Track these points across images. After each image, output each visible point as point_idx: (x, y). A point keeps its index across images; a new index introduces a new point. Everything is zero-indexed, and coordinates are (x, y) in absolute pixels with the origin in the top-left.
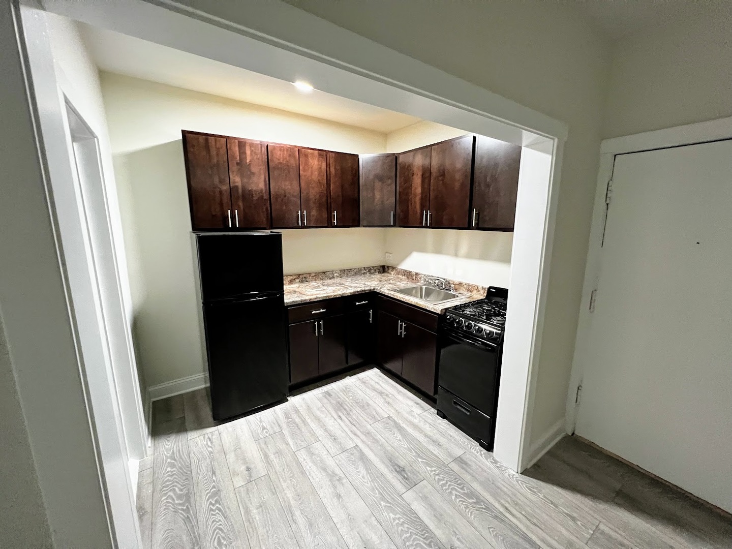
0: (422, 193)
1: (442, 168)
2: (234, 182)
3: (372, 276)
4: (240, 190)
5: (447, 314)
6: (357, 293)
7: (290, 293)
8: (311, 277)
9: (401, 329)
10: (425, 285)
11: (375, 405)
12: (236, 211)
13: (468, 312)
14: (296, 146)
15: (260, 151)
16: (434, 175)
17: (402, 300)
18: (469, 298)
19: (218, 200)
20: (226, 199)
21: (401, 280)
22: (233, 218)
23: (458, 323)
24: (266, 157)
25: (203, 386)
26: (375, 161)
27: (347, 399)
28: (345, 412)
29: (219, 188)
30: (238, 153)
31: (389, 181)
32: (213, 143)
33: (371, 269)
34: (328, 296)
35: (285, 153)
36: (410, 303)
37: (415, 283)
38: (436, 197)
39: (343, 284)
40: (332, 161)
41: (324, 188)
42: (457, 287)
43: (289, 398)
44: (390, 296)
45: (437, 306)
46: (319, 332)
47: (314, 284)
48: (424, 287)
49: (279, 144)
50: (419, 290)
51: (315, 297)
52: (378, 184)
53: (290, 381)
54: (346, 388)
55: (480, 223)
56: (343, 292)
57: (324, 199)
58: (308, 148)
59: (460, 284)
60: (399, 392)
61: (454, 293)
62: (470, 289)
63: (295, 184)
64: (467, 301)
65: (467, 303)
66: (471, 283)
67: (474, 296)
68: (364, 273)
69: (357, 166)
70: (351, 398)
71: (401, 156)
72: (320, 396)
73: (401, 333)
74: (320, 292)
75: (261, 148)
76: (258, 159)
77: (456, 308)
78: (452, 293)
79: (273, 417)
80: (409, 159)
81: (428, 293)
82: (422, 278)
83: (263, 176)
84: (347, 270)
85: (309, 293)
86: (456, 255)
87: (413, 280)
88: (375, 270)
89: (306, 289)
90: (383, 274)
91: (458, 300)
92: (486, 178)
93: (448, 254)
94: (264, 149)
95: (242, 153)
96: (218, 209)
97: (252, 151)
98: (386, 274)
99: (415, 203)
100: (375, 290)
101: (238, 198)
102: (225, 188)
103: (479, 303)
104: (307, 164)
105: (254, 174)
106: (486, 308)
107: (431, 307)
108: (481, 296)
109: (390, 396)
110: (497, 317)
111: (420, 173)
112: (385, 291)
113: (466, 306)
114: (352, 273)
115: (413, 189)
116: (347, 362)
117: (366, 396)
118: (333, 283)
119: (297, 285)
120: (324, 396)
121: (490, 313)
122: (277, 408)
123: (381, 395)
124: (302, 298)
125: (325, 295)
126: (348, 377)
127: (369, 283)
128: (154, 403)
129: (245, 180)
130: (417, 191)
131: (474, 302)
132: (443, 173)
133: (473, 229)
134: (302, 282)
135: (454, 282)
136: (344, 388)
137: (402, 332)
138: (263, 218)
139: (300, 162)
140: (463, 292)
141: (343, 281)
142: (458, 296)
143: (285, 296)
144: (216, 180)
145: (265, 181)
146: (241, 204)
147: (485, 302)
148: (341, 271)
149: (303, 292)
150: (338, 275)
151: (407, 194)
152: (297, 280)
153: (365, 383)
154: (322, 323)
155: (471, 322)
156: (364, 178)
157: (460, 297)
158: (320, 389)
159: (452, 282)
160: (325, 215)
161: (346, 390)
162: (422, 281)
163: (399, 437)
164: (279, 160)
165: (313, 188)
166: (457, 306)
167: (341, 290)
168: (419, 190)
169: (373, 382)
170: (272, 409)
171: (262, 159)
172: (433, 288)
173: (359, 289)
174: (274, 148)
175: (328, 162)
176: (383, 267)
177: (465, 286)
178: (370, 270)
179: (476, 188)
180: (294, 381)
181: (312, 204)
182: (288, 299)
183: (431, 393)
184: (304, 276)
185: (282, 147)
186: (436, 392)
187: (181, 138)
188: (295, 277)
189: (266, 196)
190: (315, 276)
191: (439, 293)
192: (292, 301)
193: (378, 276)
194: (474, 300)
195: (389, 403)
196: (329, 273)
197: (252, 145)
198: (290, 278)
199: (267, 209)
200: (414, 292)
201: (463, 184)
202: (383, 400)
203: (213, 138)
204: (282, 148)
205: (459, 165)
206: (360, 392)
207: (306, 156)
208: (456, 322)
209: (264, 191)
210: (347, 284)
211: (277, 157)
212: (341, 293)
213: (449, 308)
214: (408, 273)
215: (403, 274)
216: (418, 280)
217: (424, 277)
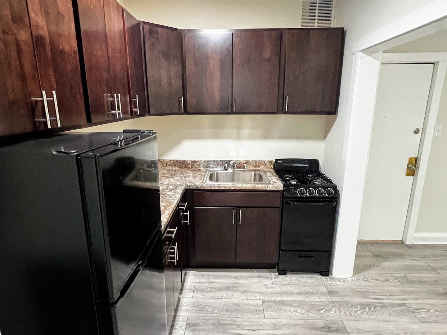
1: (248, 56)
2: (38, 28)
4: (48, 48)
11: (240, 301)
28: (234, 327)
29: (15, 35)
59: (247, 162)
62: (257, 164)
70: (216, 311)
82: (201, 165)
100: (187, 187)
101: (46, 64)
109: (236, 285)
115: (208, 73)
117: (224, 300)
123: (231, 290)
129: (53, 28)
130: (214, 75)
132: (248, 61)
144: (7, 13)
153: (203, 290)
155: (310, 188)
163: (292, 309)
165: (118, 59)
168: (217, 75)
169: (207, 284)
177: (252, 163)
202: (238, 293)
206: (213, 301)
214: (180, 162)
215: (173, 165)
216: (196, 167)
217: (204, 163)
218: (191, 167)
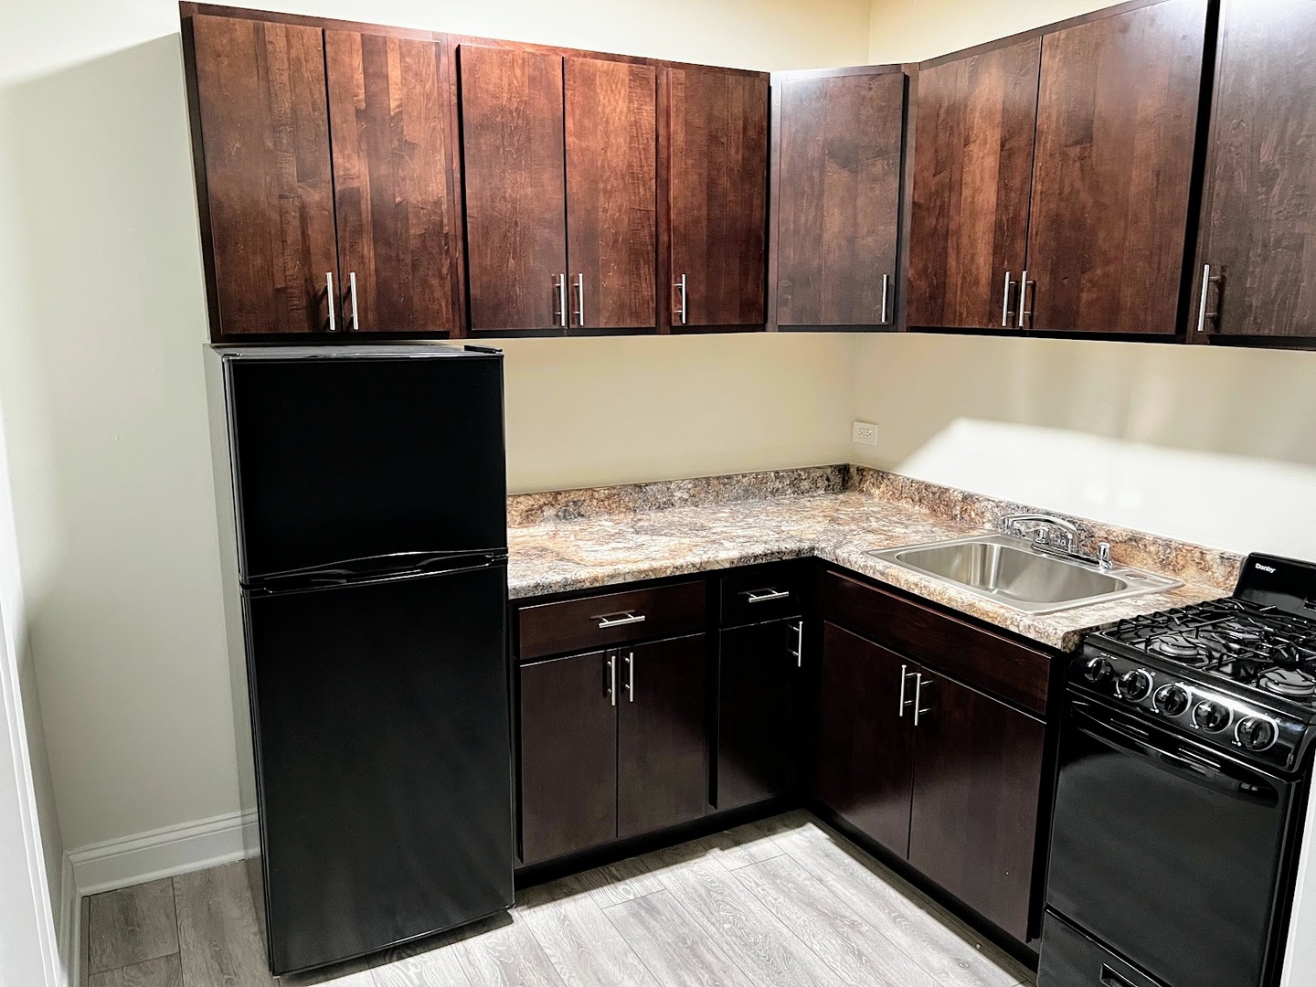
0: (1002, 205)
1: (1083, 115)
2: (347, 177)
3: (804, 501)
4: (366, 206)
5: (1088, 650)
6: (752, 562)
7: (526, 554)
8: (595, 502)
9: (910, 694)
10: (996, 540)
11: (809, 957)
12: (353, 275)
13: (1167, 645)
14: (554, 50)
15: (432, 69)
16: (1048, 142)
17: (916, 592)
18: (1168, 592)
19: (293, 234)
20: (319, 235)
21: (909, 517)
22: (343, 299)
23: (1130, 685)
24: (454, 88)
25: (238, 855)
26: (827, 93)
27: (712, 929)
29: (300, 197)
30: (359, 77)
31: (879, 167)
32: (282, 43)
33: (799, 478)
34: (654, 570)
35: (518, 72)
36: (944, 603)
37: (961, 530)
38: (1056, 221)
39: (703, 528)
40: (675, 98)
41: (647, 192)
42: (1120, 549)
43: (514, 913)
44: (870, 574)
45: (1049, 620)
46: (622, 690)
47: (605, 524)
48: (996, 547)
49: (495, 42)
50: (976, 556)
51: (608, 570)
52: (837, 177)
53: (520, 856)
54: (709, 891)
55: (1226, 317)
56: (705, 558)
57: (645, 235)
58: (597, 55)
59: (1134, 540)
60: (897, 918)
61: (1111, 574)
62: (1172, 557)
63: (549, 180)
64: (1164, 604)
65: (1161, 614)
66: (1178, 537)
67: (1189, 585)
68: (774, 492)
69: (763, 111)
70: (726, 926)
71: (924, 75)
72: (620, 911)
73: (909, 710)
74: (626, 554)
75: (438, 56)
76: (428, 97)
77: (1119, 629)
78: (1102, 571)
79: (462, 975)
80: (955, 85)
81: (1010, 569)
82: (988, 515)
83: (441, 158)
84: (718, 478)
85: (591, 558)
86: (1120, 432)
87: (954, 518)
88: (815, 482)
89: (580, 543)
90: (841, 497)
91: (1128, 601)
92: (1256, 149)
93: (1087, 429)
94: (448, 62)
95: (375, 74)
96: (294, 268)
97: (406, 69)
98: (853, 496)
99: (973, 244)
100: (816, 552)
101: (358, 231)
102: (317, 196)
103: (1210, 614)
104: (589, 111)
105: (413, 146)
106: (1240, 636)
107: (1027, 621)
108: (1218, 586)
109: (865, 928)
110: (1282, 671)
111: (994, 137)
112: (853, 558)
113: (1158, 622)
114: (737, 490)
115: (966, 192)
116: (713, 800)
117: (779, 925)
118: (671, 524)
119: (550, 527)
120: (635, 915)
121: (1257, 656)
122: (478, 945)
123: (832, 925)
124: (568, 576)
125: (645, 566)
126: (716, 852)
127: (794, 529)
128: (88, 900)
129: (384, 169)
130: (980, 198)
131: (1188, 608)
132: (1083, 134)
133: (1197, 339)
134: (565, 516)
135: (1109, 532)
136: (702, 891)
137: (911, 704)
138: (440, 298)
139: (567, 107)
140: (1144, 572)
141: (702, 515)
142: (1124, 586)
143: (509, 566)
144: (290, 169)
145: (449, 171)
146: (367, 249)
147: (1232, 612)
148: (696, 481)
149: (570, 551)
150: (686, 496)
151: (943, 211)
152: (550, 512)
153: (775, 876)
154: (630, 660)
155: (1181, 685)
156: (786, 159)
157: (1134, 587)
158: (621, 886)
159: (1103, 534)
160: (648, 290)
161: (710, 896)
162: (988, 526)
164: (494, 96)
165: (609, 194)
166: (1123, 621)
167: (698, 551)
168: (987, 196)
169: (804, 875)
170: (459, 945)
171: (440, 95)
172: (1030, 551)
173: (759, 549)
174: (481, 56)
175: (663, 101)
176: (844, 470)
177: (1152, 549)
178: (797, 481)
179: (1215, 186)
180: (534, 855)
181: (604, 254)
182: (521, 577)
183: (1019, 932)
184: (573, 496)
185: (507, 53)
186: (1034, 930)
187: (178, 29)
188: (543, 501)
189: (451, 226)
190: (608, 498)
191: (1051, 571)
192: (532, 583)
193: (825, 502)
194: (1190, 603)
195: (860, 955)
196: (655, 488)
197: (406, 48)
198: (526, 503)
199: (453, 267)
200: (957, 562)
201: (1162, 176)
202: (837, 942)
203: (280, 28)
204: (508, 56)
205: (1149, 103)
206: (755, 907)
207: (589, 81)
208: (1122, 684)
209: (444, 207)
210: (718, 527)
211: (491, 88)
212: (697, 560)
213: (1097, 628)
214: (934, 494)
215: (917, 498)
216: (972, 520)
217: (996, 510)
218: (959, 516)
